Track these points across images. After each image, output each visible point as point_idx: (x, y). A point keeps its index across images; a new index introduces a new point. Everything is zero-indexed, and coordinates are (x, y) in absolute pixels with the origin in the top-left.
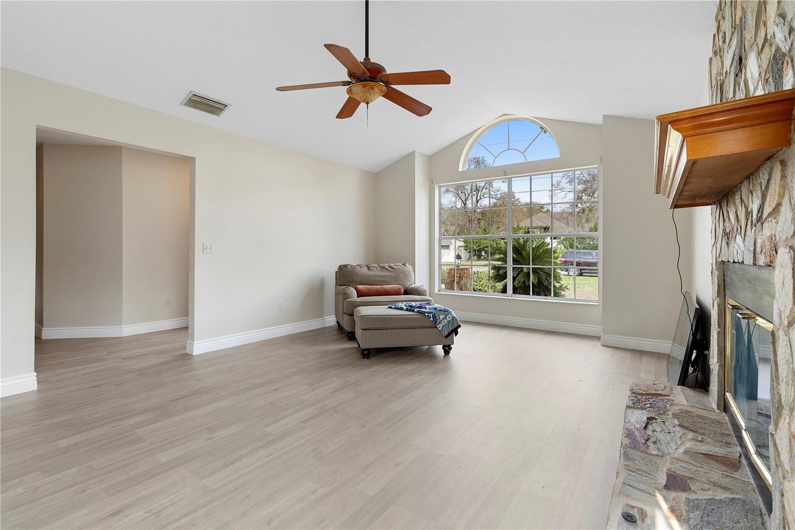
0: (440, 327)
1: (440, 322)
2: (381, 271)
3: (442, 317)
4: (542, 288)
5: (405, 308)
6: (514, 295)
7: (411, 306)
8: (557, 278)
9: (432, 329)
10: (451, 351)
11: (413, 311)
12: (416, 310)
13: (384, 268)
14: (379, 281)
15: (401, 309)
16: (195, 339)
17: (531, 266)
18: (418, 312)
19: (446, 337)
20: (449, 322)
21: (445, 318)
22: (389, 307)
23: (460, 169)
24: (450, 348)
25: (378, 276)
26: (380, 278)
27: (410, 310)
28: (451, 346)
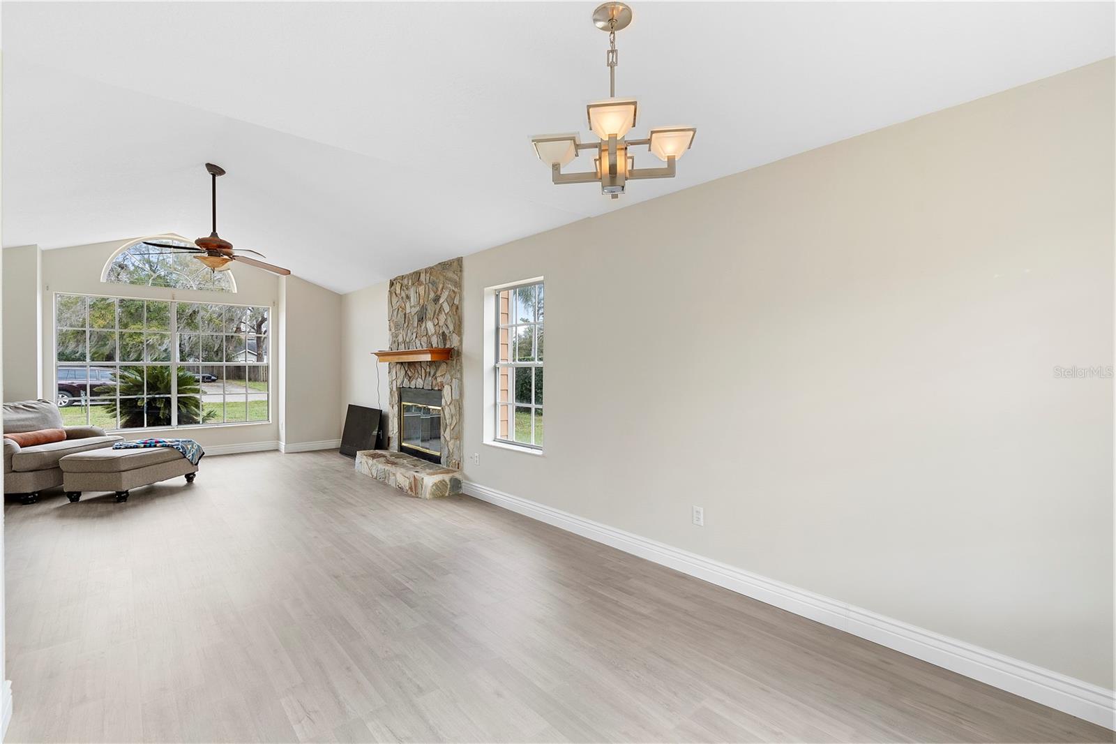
0: (188, 456)
1: (189, 452)
5: (142, 445)
6: (179, 426)
10: (195, 479)
11: (155, 446)
12: (158, 445)
20: (197, 450)
24: (194, 476)
27: (150, 446)
28: (196, 473)
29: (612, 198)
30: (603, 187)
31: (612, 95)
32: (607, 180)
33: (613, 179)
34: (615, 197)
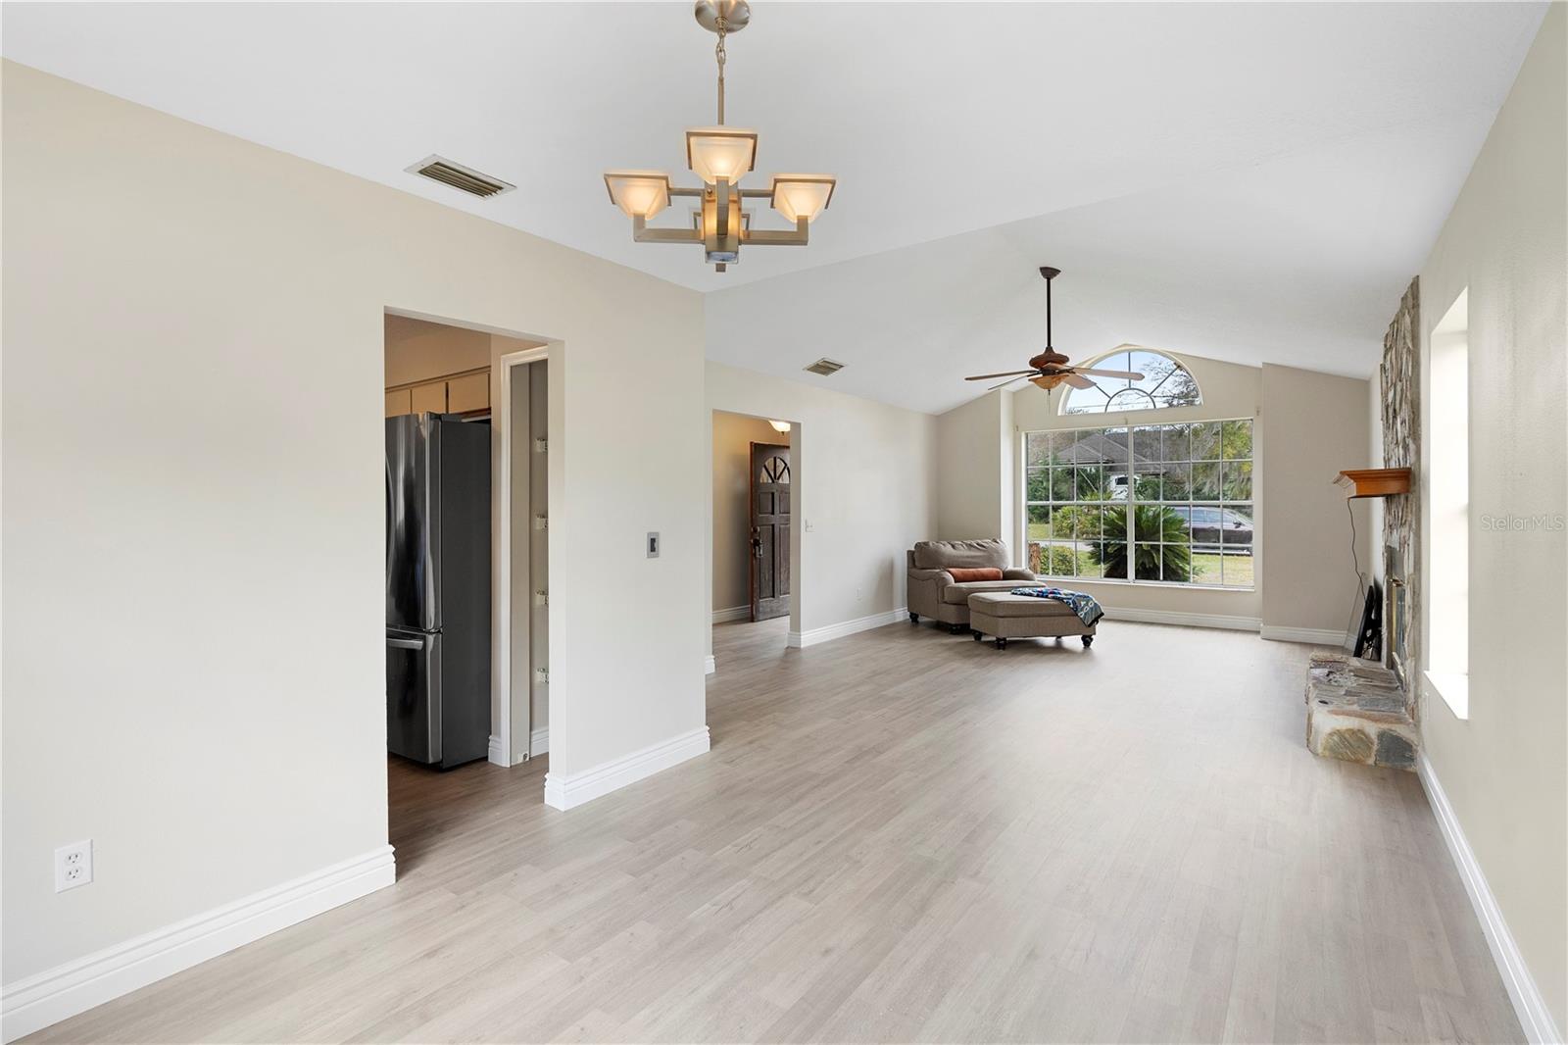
0: (1082, 614)
1: (1082, 610)
2: (970, 550)
3: (1083, 603)
4: (1173, 574)
5: (1035, 594)
6: (1137, 581)
7: (1041, 592)
8: (1185, 559)
9: (1072, 618)
10: (1092, 643)
11: (1047, 597)
12: (1050, 596)
13: (971, 546)
14: (970, 563)
15: (1030, 595)
16: (802, 629)
17: (1162, 543)
18: (1053, 598)
19: (1090, 626)
20: (1092, 608)
21: (1087, 604)
22: (1013, 594)
23: (1059, 414)
24: (1092, 640)
25: (968, 557)
26: (969, 560)
27: (1042, 596)
28: (1093, 637)
29: (717, 271)
30: (708, 253)
31: (721, 122)
32: (714, 244)
33: (722, 245)
34: (721, 268)
